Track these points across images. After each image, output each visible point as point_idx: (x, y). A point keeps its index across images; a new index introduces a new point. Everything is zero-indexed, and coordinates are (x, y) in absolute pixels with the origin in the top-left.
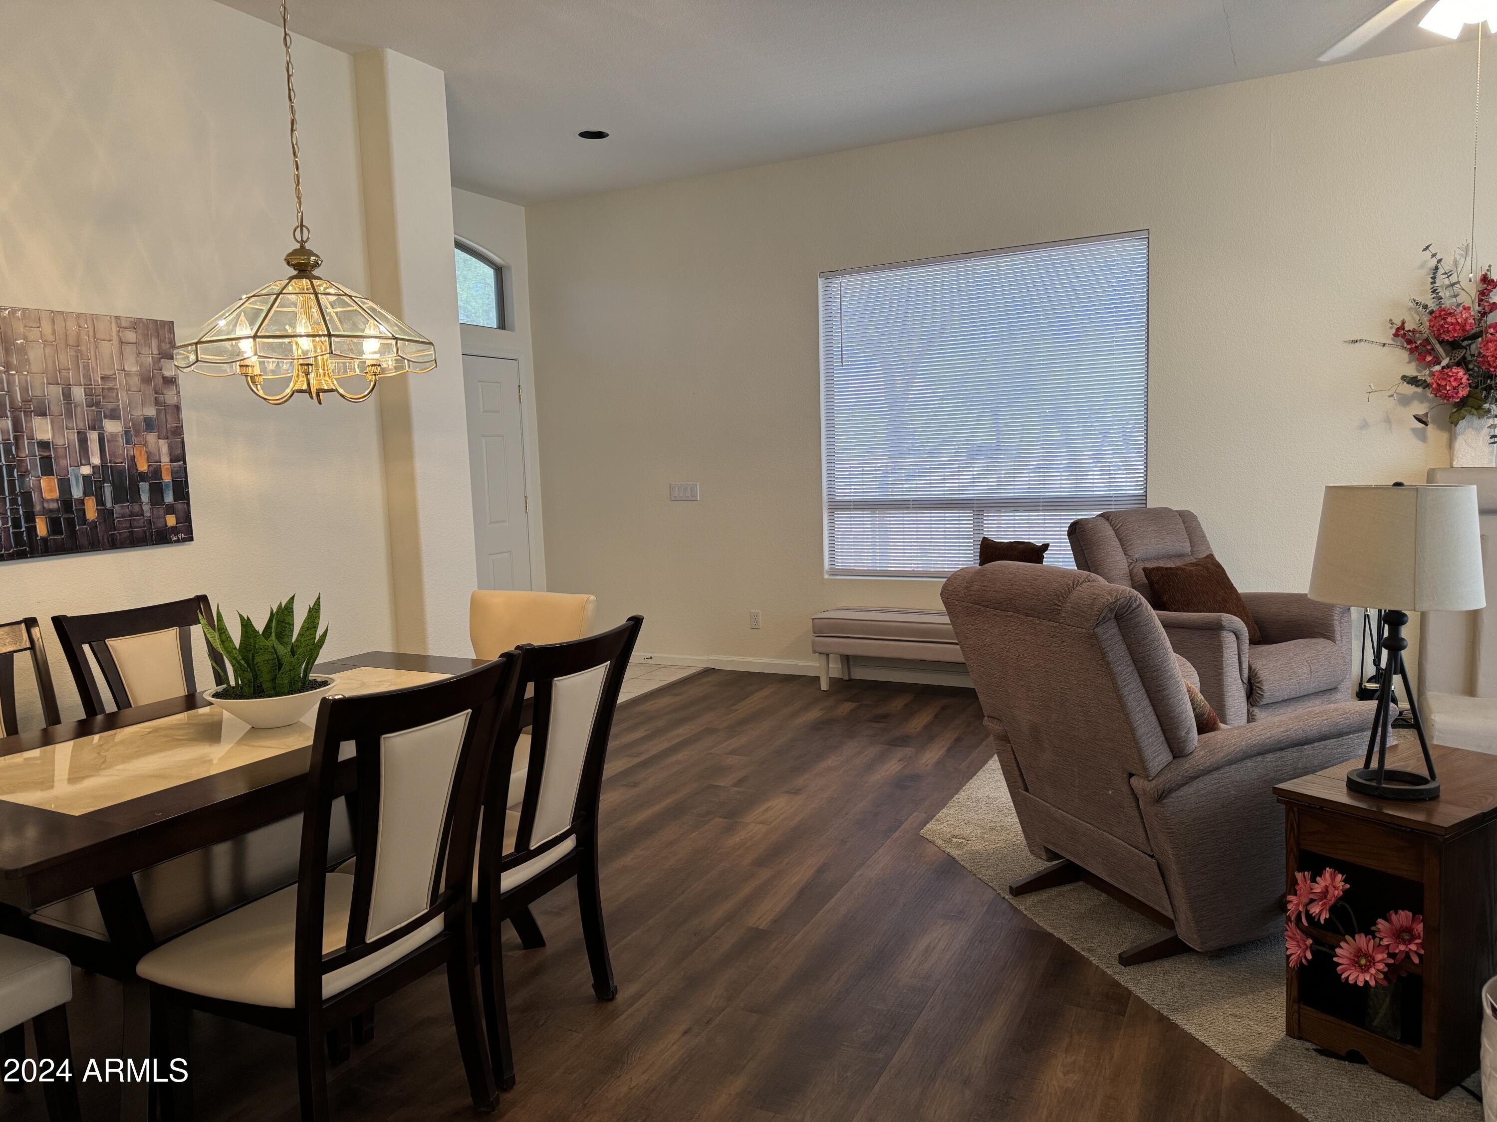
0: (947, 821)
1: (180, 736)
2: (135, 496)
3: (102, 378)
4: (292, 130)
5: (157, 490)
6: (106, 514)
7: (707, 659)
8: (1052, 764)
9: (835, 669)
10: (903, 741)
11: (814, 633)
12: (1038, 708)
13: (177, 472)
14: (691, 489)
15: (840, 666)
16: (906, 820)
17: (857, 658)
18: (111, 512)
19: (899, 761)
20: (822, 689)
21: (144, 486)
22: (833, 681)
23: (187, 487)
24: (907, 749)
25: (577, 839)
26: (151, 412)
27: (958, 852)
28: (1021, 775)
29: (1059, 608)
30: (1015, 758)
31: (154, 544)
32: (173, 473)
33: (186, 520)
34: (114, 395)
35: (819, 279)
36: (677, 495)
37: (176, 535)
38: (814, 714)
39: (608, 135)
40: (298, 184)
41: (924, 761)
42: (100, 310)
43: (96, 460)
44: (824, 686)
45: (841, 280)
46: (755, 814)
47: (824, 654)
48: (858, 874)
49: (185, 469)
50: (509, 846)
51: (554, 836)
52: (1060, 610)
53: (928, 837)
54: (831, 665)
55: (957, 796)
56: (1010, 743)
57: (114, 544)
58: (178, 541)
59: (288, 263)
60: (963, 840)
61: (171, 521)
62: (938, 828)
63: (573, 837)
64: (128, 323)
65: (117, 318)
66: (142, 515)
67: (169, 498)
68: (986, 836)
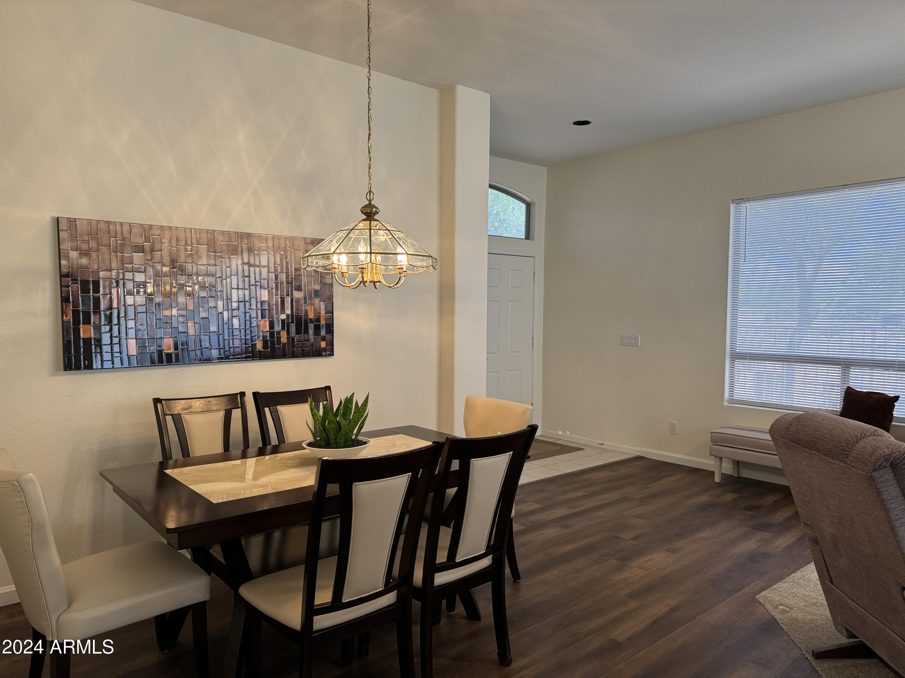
0: (779, 592)
1: (290, 464)
2: (306, 331)
3: (295, 269)
4: (369, 139)
5: (317, 328)
6: (291, 339)
7: (639, 449)
8: (847, 567)
9: (727, 468)
10: (765, 527)
11: (712, 442)
12: (835, 524)
13: (328, 319)
14: (634, 338)
15: (732, 466)
16: (748, 585)
17: (744, 463)
18: (293, 339)
19: (758, 541)
20: (716, 481)
21: (311, 326)
22: (724, 476)
23: (333, 327)
24: (767, 533)
25: (493, 558)
26: (317, 287)
27: (780, 617)
28: (828, 570)
29: (848, 453)
30: (823, 557)
31: (313, 356)
32: (326, 319)
33: (331, 344)
34: (300, 278)
35: (731, 204)
36: (625, 342)
37: (325, 352)
38: (704, 498)
39: (591, 122)
40: (370, 168)
41: (776, 544)
42: (297, 234)
43: (288, 312)
44: (717, 479)
45: (747, 204)
46: (640, 561)
47: (718, 457)
48: (700, 617)
49: (333, 317)
50: (442, 557)
51: (473, 556)
52: (848, 455)
53: (761, 601)
54: (723, 465)
55: (793, 575)
56: (819, 545)
57: (294, 356)
58: (326, 356)
59: (362, 212)
60: (787, 608)
61: (323, 344)
62: (771, 595)
63: (490, 557)
64: (310, 241)
65: (305, 239)
66: (309, 341)
67: (323, 333)
68: (806, 608)
